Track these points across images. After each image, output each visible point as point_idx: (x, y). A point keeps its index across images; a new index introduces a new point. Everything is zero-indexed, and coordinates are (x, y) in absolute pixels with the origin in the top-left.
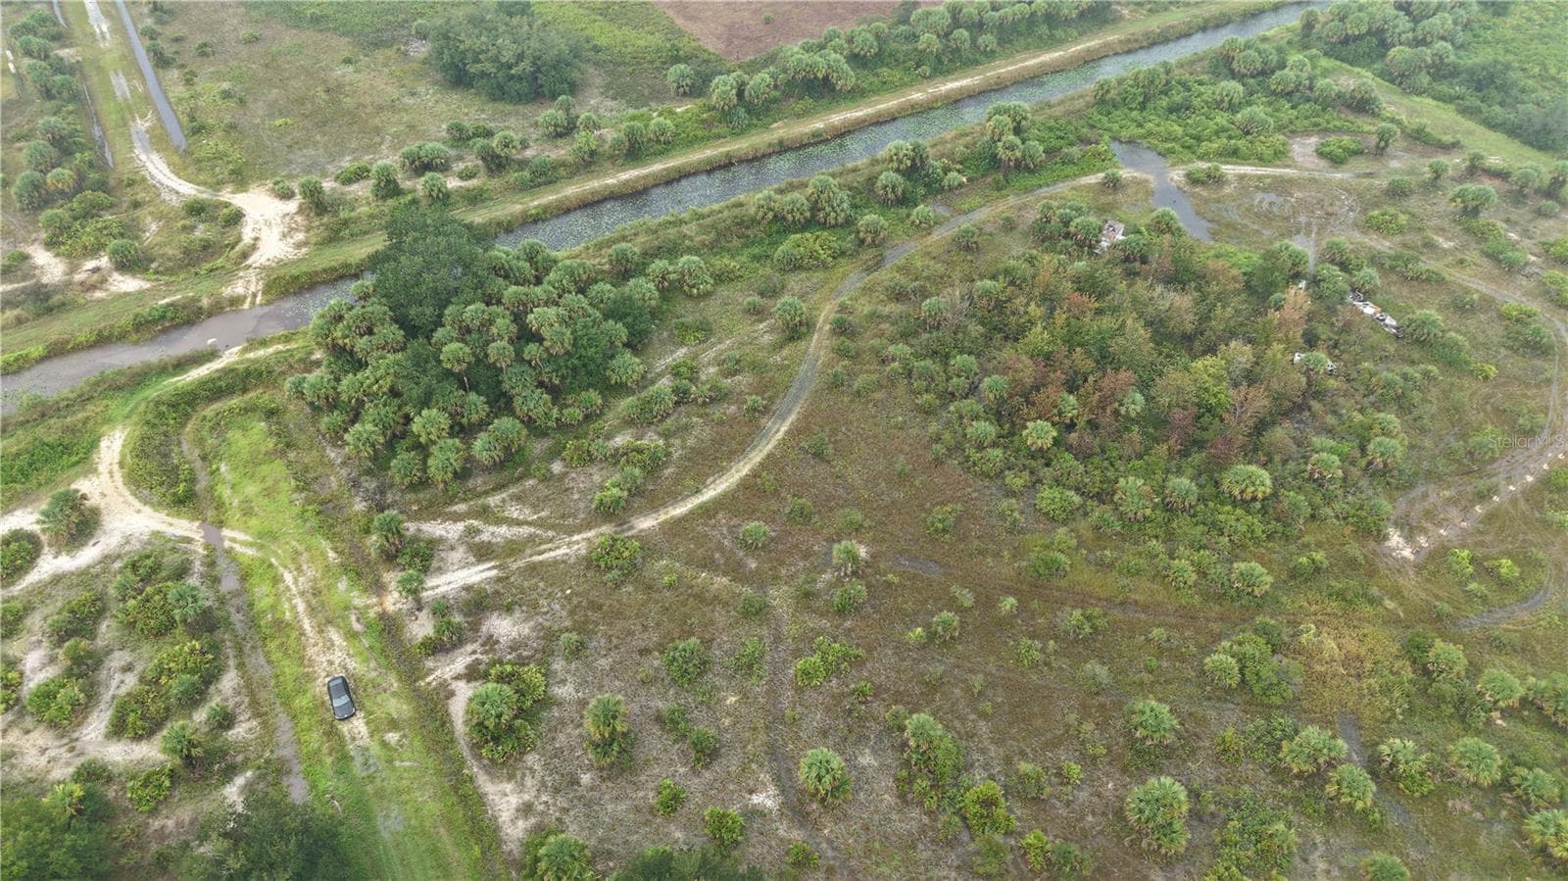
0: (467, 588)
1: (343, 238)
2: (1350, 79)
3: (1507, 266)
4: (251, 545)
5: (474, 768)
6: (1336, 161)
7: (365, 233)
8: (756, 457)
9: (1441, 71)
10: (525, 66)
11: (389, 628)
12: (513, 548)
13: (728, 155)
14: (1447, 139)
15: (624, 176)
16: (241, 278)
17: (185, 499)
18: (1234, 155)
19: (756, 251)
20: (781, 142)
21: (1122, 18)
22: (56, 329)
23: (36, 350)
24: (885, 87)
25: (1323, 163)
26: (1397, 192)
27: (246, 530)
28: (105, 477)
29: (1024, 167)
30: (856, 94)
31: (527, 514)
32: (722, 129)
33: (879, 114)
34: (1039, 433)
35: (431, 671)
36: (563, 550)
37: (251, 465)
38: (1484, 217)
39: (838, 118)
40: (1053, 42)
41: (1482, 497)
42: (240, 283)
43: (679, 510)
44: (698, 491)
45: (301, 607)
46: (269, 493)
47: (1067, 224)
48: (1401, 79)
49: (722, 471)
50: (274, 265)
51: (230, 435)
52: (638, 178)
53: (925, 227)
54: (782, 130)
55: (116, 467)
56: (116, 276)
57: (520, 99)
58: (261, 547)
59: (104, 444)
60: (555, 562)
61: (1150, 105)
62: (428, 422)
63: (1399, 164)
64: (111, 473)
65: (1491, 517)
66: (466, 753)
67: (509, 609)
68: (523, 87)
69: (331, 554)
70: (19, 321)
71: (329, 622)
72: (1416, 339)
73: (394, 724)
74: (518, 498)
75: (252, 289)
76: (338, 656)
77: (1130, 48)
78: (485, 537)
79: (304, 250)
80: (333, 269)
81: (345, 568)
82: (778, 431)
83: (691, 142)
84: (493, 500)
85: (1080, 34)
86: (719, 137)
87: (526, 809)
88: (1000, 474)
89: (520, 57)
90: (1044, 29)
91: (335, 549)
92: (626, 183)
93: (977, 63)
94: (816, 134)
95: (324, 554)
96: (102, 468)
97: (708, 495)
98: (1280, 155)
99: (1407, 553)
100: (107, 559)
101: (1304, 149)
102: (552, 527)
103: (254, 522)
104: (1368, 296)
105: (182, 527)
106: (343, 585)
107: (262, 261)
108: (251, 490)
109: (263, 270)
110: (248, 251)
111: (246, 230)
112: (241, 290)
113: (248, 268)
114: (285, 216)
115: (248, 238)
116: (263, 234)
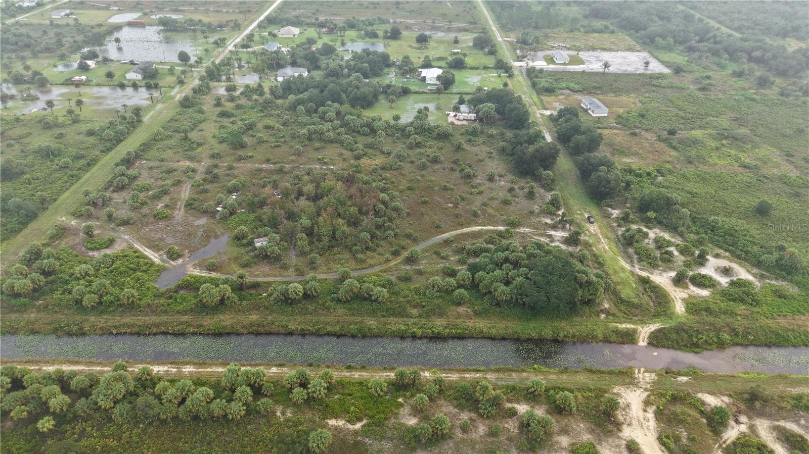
0: (556, 231)
4: (619, 260)
8: (459, 232)
12: (541, 235)
16: (649, 383)
17: (645, 281)
28: (677, 297)
36: (527, 230)
37: (623, 283)
42: (648, 379)
43: (491, 227)
44: (482, 230)
45: (602, 240)
46: (616, 272)
50: (631, 386)
55: (675, 300)
58: (616, 258)
59: (683, 309)
60: (530, 228)
64: (676, 299)
67: (546, 223)
69: (595, 249)
71: (595, 235)
73: (578, 214)
75: (641, 375)
78: (548, 239)
79: (615, 391)
81: (590, 246)
82: (445, 236)
91: (594, 251)
95: (597, 249)
96: (680, 301)
102: (528, 236)
105: (644, 274)
106: (591, 241)
107: (639, 392)
108: (622, 275)
109: (637, 385)
110: (647, 403)
111: (652, 423)
112: (647, 375)
113: (646, 390)
114: (630, 425)
115: (650, 415)
116: (641, 414)
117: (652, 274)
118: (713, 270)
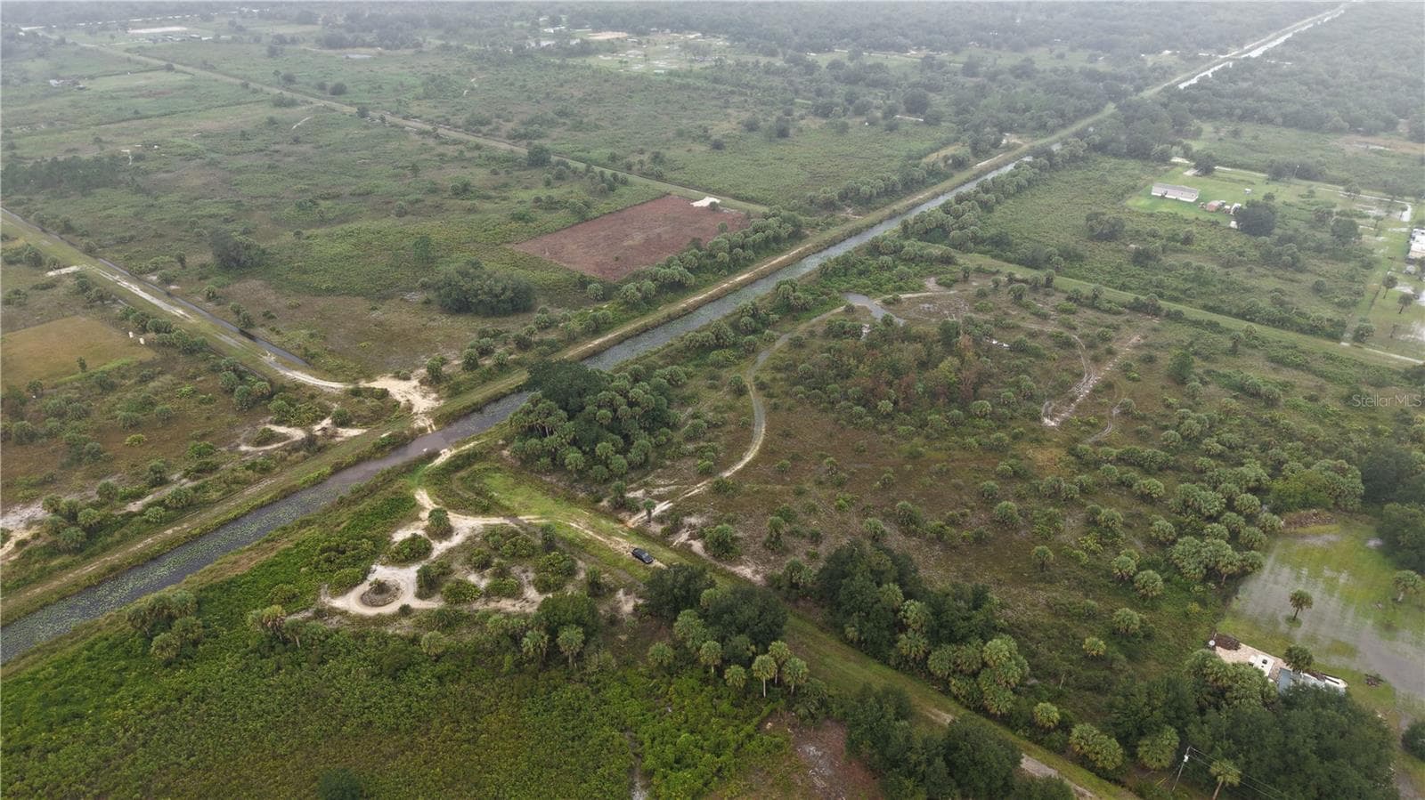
0: (667, 511)
1: (461, 392)
2: (936, 250)
3: (1044, 317)
4: (541, 519)
5: (720, 565)
6: (949, 286)
7: (472, 388)
8: (759, 442)
9: (977, 240)
10: (509, 294)
11: (640, 532)
12: (673, 494)
13: (645, 325)
14: (994, 270)
15: (597, 342)
16: (416, 419)
17: (485, 511)
18: (900, 289)
19: (695, 363)
20: (669, 315)
21: (808, 236)
22: (330, 458)
23: (327, 470)
24: (707, 283)
25: (942, 288)
26: (982, 294)
27: (533, 514)
29: (805, 308)
30: (695, 289)
31: (667, 482)
32: (635, 313)
33: (712, 296)
34: (886, 406)
35: (673, 542)
36: (696, 491)
37: (510, 490)
38: (1025, 299)
39: (692, 300)
40: (781, 251)
41: (1073, 400)
42: (418, 421)
43: (740, 466)
44: (741, 459)
45: (591, 533)
46: (530, 498)
47: (843, 327)
48: (960, 246)
49: (747, 450)
50: (429, 410)
51: (485, 481)
52: (604, 342)
53: (772, 340)
54: (663, 311)
55: (434, 505)
56: (340, 430)
57: (506, 313)
58: (547, 518)
59: (417, 497)
60: (697, 495)
61: (850, 272)
62: (603, 448)
63: (976, 284)
65: (1079, 406)
66: (714, 562)
67: (690, 514)
68: (509, 306)
69: (586, 513)
70: (305, 458)
71: (610, 535)
72: (1019, 349)
74: (659, 477)
75: (427, 423)
76: (626, 545)
77: (819, 249)
78: (656, 493)
79: (442, 402)
80: (470, 407)
81: (598, 517)
82: (761, 431)
83: (622, 322)
84: (649, 479)
85: (792, 245)
86: (634, 317)
87: (756, 572)
88: (874, 427)
89: (504, 290)
90: (774, 245)
91: (586, 511)
92: (600, 345)
93: (747, 266)
94: (684, 310)
95: (582, 514)
96: (427, 507)
97: (748, 458)
98: (921, 288)
99: (1053, 424)
100: (469, 538)
101: (931, 283)
102: (684, 484)
103: (533, 510)
104: (992, 337)
105: (495, 521)
106: (603, 522)
107: (421, 410)
108: (520, 499)
109: (426, 414)
110: (410, 407)
111: (398, 397)
112: (422, 425)
113: (416, 414)
114: (415, 387)
115: (403, 401)
116: (410, 397)
117: (485, 525)
118: (402, 585)
